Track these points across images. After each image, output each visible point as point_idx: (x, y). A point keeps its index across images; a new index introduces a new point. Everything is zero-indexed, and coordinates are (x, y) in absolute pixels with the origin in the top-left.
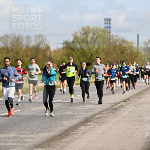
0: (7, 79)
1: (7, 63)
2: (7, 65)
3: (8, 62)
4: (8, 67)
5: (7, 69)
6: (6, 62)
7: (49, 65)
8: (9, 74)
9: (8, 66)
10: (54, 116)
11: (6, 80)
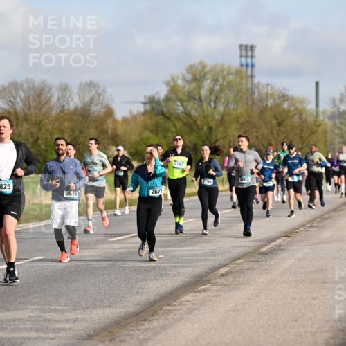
0: (58, 184)
1: (60, 147)
2: (61, 152)
3: (62, 145)
4: (62, 158)
5: (60, 162)
6: (58, 145)
7: (151, 154)
8: (64, 172)
9: (63, 154)
10: (156, 259)
11: (58, 186)
